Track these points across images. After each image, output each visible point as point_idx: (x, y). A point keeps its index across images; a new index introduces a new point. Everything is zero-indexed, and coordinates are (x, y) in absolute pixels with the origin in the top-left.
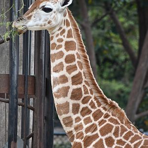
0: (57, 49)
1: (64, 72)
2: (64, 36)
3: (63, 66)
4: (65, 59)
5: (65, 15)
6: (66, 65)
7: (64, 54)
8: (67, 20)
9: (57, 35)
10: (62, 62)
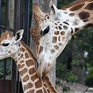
0: (22, 67)
1: (30, 81)
2: (24, 58)
3: (29, 77)
4: (29, 72)
5: (20, 45)
6: (30, 76)
7: (27, 69)
8: (22, 48)
9: (19, 59)
10: (27, 75)
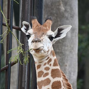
0: (44, 76)
2: (50, 65)
9: (45, 64)
